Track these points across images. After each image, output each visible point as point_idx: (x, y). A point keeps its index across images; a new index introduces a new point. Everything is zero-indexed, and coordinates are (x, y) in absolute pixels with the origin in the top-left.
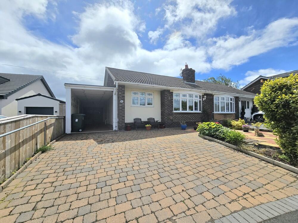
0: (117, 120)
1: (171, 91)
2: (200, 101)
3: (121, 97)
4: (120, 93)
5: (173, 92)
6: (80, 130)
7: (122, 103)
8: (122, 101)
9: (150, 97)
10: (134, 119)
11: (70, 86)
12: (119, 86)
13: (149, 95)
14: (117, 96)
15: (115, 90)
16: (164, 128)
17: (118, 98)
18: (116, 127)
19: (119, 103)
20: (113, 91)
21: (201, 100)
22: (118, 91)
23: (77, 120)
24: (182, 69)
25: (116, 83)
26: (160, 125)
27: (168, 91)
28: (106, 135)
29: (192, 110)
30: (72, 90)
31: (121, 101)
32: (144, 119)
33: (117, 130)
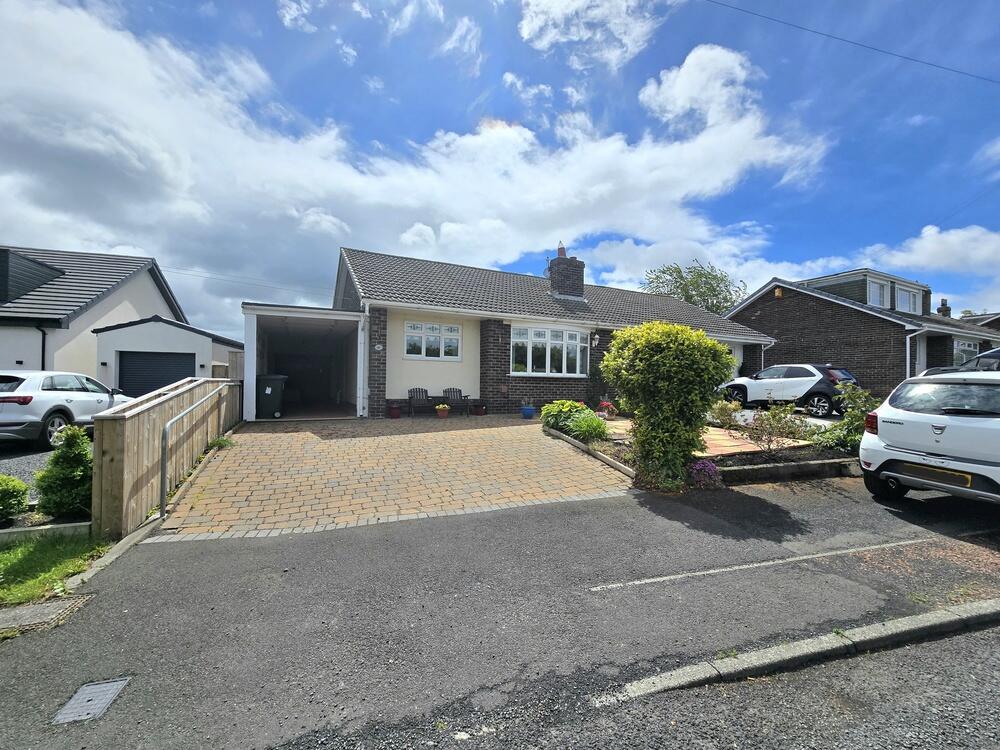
0: (367, 391)
1: (505, 323)
2: (583, 350)
3: (378, 335)
4: (375, 328)
5: (510, 326)
6: (277, 415)
7: (379, 352)
8: (379, 347)
9: (453, 336)
10: (410, 391)
11: (255, 309)
12: (373, 310)
13: (451, 330)
14: (367, 334)
15: (362, 320)
16: (486, 413)
17: (370, 339)
18: (364, 408)
19: (372, 351)
20: (357, 322)
21: (588, 345)
22: (370, 322)
23: (268, 391)
24: (551, 259)
25: (366, 303)
26: (475, 406)
27: (499, 322)
28: (339, 426)
29: (560, 370)
30: (260, 319)
31: (376, 347)
32: (435, 390)
33: (366, 415)
